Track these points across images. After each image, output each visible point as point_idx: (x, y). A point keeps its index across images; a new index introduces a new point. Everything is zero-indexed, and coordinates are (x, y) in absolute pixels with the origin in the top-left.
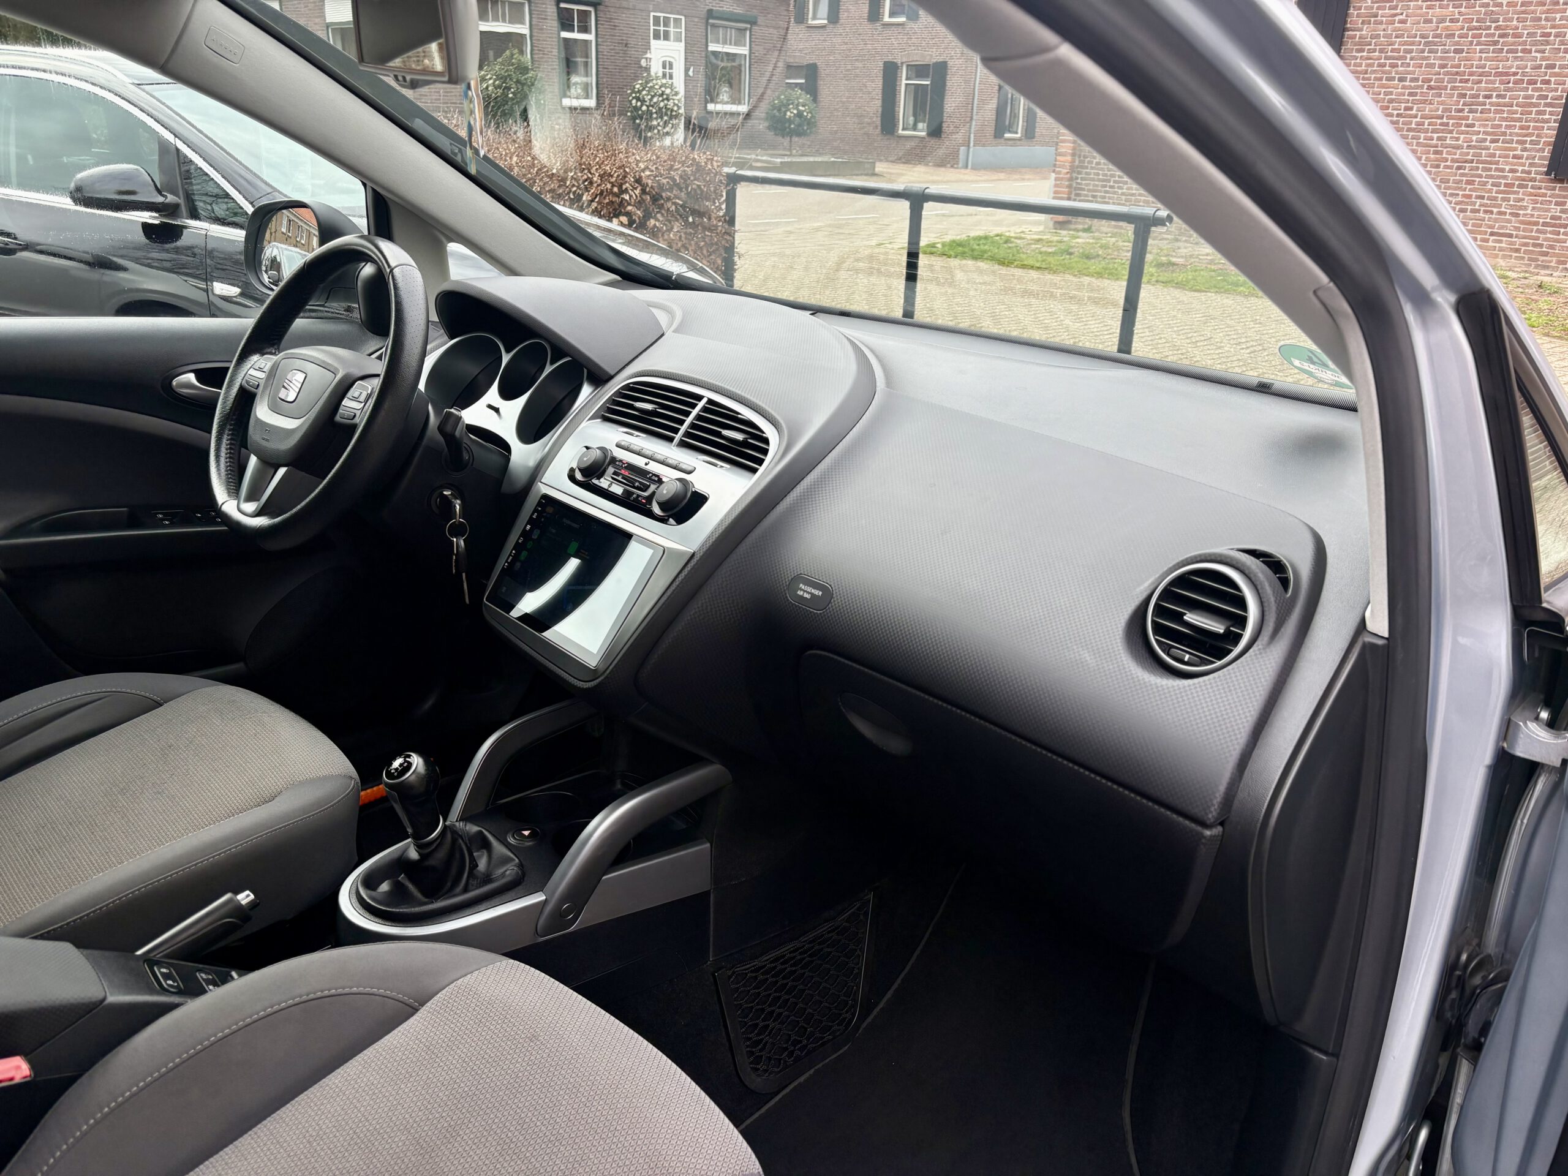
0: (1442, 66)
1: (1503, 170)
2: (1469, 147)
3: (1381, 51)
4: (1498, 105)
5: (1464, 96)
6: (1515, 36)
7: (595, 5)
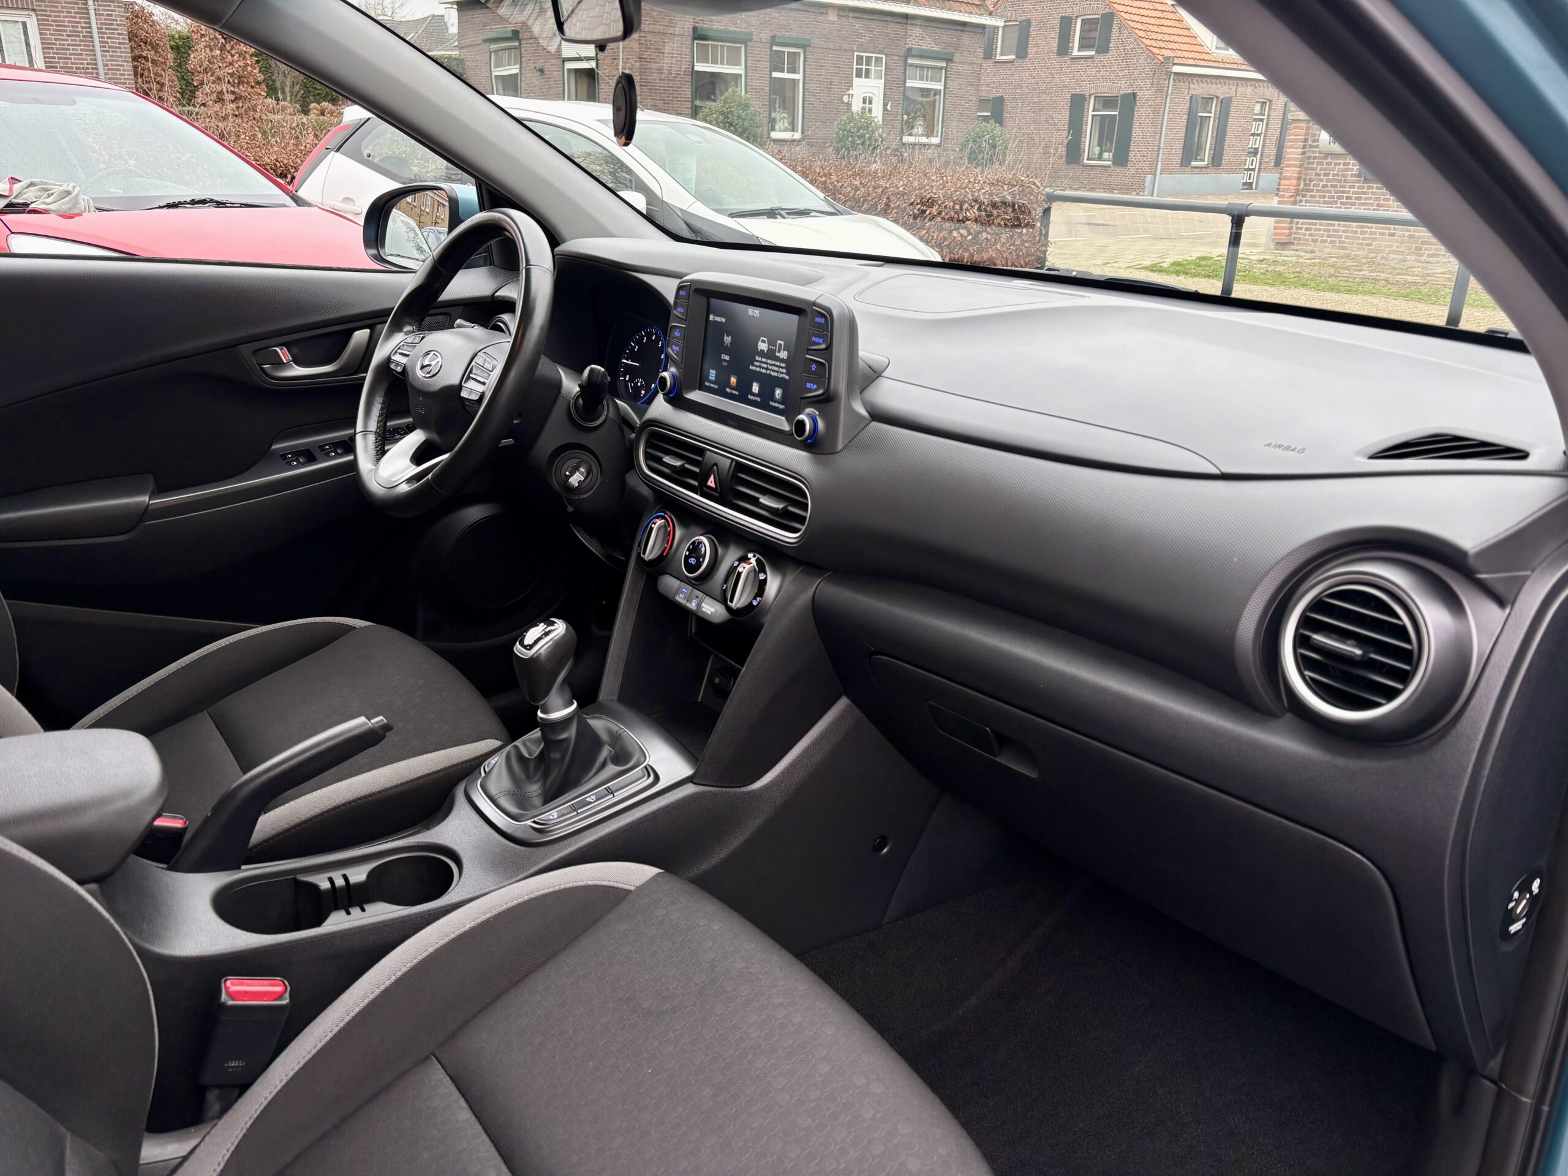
7: (804, 47)
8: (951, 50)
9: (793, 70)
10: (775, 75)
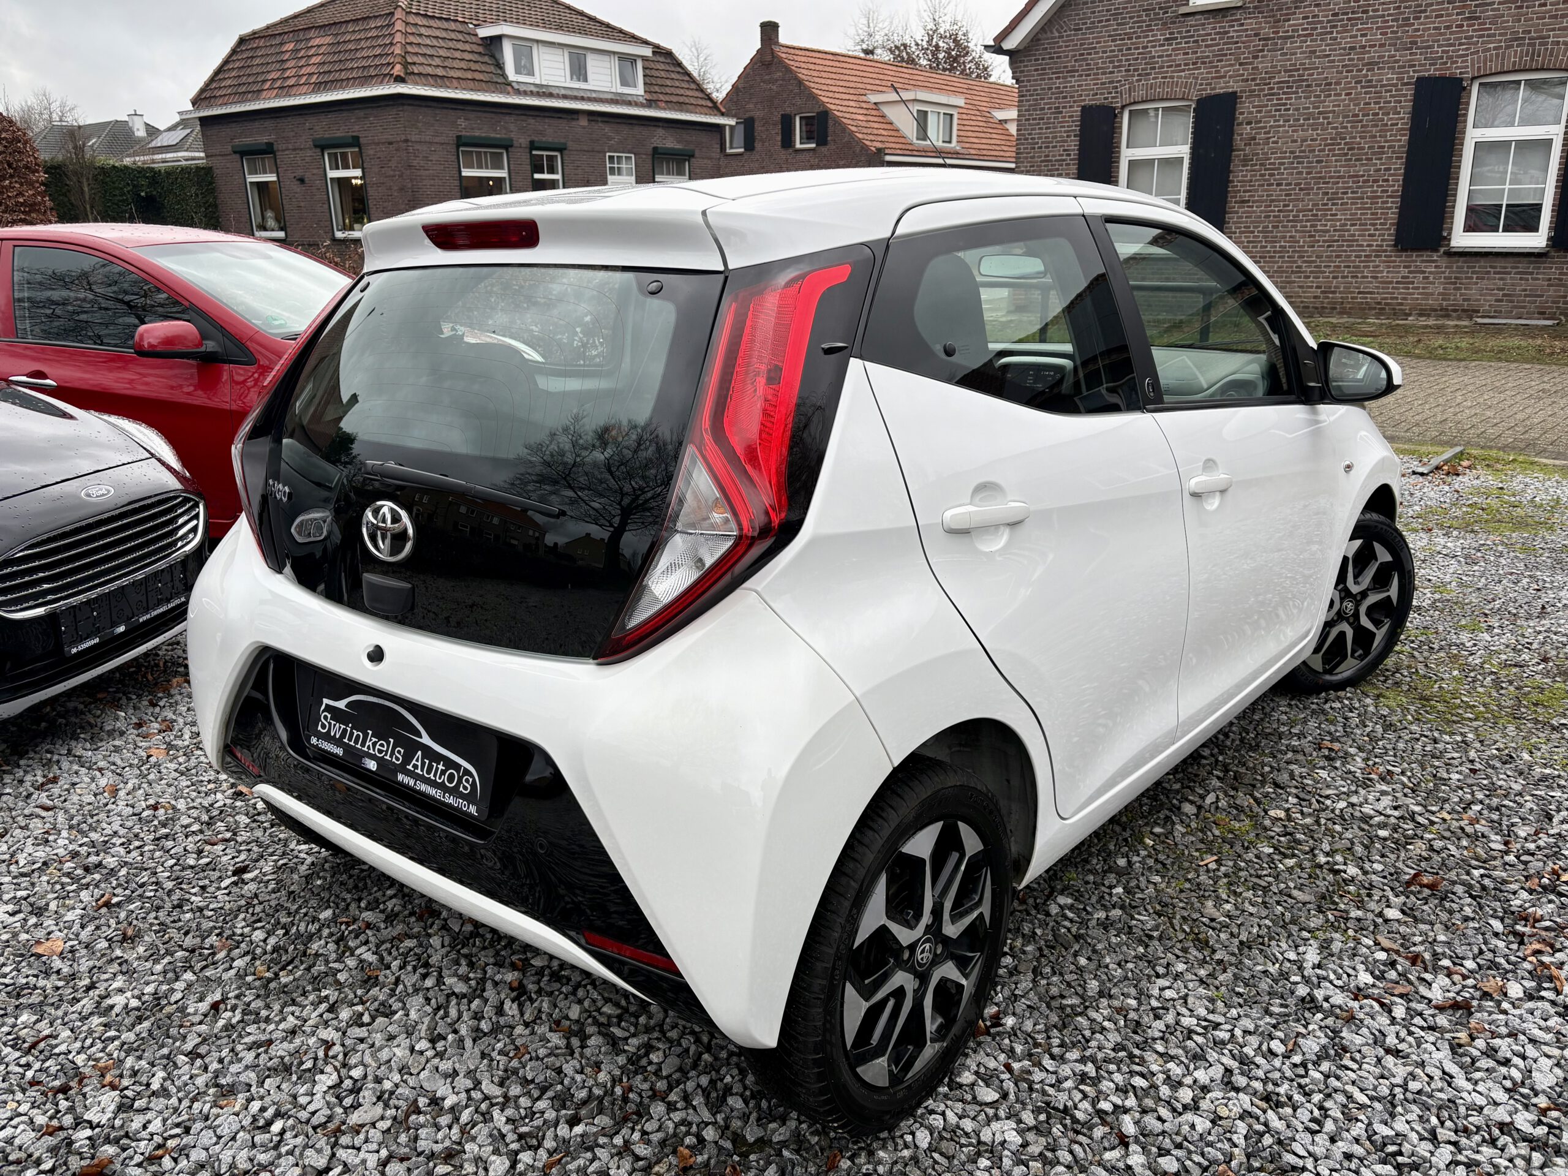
0: (1308, 173)
1: (1362, 246)
2: (1335, 230)
3: (1261, 165)
4: (1353, 198)
5: (1327, 193)
6: (1359, 149)
7: (561, 150)
8: (691, 147)
9: (552, 170)
10: (537, 176)
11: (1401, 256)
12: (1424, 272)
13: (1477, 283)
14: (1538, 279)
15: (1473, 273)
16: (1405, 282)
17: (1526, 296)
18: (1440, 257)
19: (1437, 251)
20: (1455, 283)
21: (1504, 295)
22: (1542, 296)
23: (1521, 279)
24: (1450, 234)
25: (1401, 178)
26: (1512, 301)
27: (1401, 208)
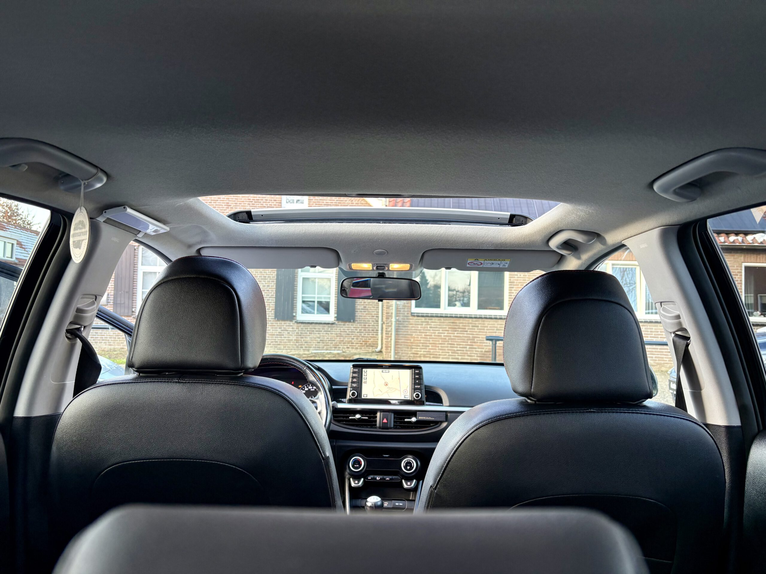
11: (277, 323)
12: (287, 331)
13: (309, 336)
14: (332, 334)
15: (307, 331)
16: (280, 335)
17: (329, 340)
18: (292, 324)
19: (291, 321)
20: (300, 335)
21: (320, 340)
22: (334, 341)
23: (326, 334)
24: (296, 314)
25: (274, 290)
26: (324, 343)
27: (276, 302)
